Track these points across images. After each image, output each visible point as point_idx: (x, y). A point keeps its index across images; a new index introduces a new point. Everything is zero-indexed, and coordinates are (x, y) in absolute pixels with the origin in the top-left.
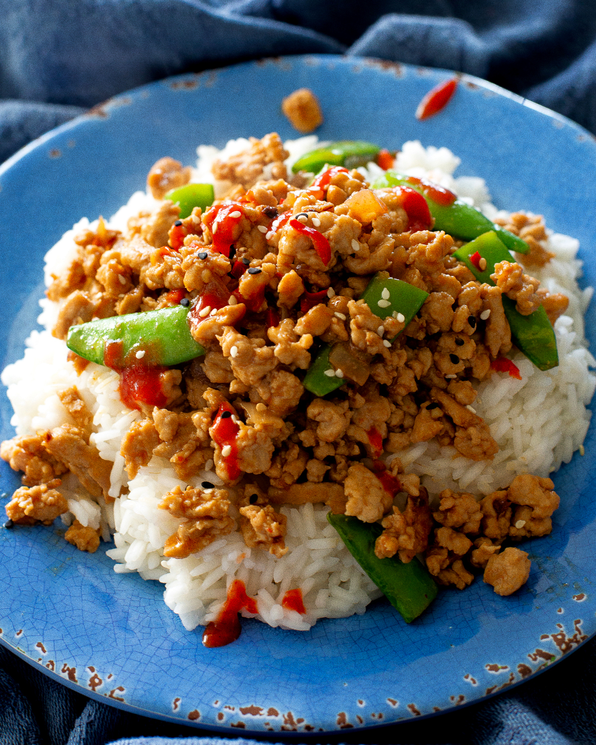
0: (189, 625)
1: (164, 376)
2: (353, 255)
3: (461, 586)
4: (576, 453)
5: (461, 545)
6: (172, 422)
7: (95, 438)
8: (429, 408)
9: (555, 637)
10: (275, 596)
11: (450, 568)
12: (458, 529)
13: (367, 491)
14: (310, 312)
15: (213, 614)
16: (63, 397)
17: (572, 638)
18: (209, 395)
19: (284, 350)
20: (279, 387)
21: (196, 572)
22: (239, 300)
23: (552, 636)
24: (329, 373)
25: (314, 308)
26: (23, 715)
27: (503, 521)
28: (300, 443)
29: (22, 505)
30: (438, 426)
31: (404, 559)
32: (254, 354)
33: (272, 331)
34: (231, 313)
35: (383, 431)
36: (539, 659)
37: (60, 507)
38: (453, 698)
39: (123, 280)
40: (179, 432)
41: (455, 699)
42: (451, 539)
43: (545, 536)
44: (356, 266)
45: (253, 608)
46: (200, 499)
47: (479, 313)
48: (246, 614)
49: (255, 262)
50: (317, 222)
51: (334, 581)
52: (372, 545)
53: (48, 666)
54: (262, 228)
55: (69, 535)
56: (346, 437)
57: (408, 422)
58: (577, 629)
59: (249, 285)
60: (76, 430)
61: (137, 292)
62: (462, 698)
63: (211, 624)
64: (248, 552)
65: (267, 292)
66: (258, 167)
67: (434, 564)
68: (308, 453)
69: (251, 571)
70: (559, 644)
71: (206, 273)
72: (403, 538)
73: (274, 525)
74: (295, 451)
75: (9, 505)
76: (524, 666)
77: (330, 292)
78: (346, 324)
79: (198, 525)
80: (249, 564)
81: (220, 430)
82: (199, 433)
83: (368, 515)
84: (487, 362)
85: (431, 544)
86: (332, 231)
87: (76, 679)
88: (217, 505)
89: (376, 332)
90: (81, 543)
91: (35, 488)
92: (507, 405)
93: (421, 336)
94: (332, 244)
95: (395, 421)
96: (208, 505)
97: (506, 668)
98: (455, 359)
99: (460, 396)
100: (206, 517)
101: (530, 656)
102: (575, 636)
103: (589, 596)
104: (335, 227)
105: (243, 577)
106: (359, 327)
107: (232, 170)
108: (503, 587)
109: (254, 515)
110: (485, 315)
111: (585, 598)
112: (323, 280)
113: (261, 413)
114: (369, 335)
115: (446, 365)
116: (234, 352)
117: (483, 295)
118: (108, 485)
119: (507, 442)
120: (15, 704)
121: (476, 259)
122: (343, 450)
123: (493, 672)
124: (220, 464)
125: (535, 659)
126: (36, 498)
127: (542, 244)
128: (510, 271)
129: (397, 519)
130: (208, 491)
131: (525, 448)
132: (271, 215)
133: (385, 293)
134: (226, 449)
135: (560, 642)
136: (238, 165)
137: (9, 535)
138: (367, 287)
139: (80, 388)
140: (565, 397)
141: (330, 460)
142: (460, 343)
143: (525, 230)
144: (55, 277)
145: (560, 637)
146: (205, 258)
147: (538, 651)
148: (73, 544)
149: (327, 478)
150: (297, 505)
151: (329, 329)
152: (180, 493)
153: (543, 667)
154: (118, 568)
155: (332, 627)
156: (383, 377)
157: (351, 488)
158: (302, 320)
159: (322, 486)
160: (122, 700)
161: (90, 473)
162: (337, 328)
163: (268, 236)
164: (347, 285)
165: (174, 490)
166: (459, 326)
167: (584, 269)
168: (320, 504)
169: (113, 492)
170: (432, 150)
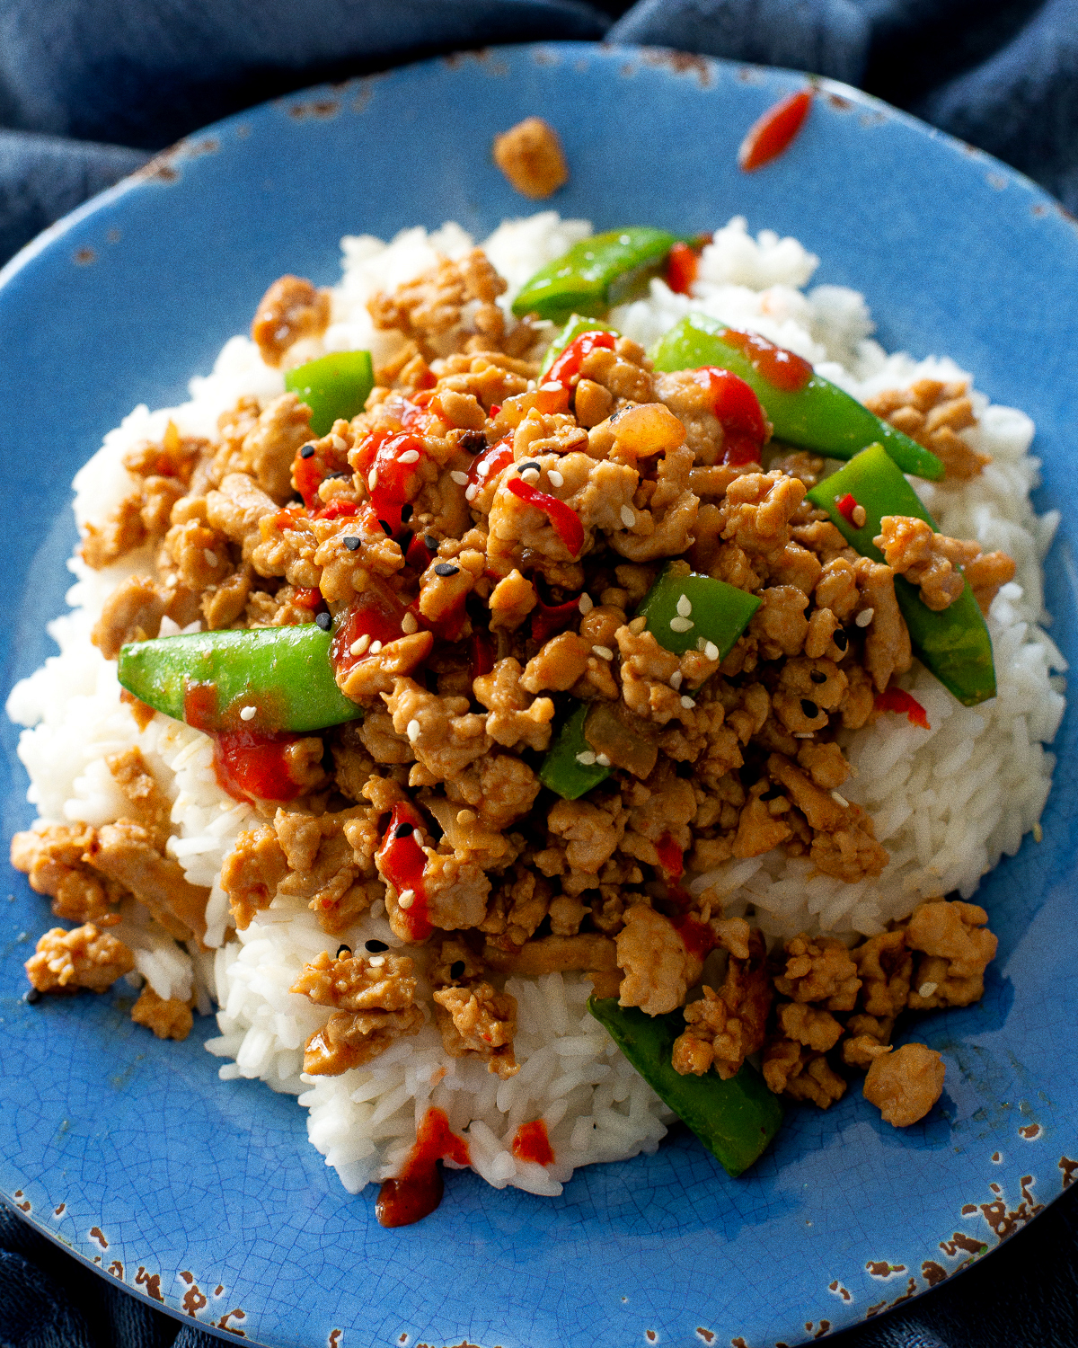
0: (352, 1184)
1: (293, 751)
2: (625, 531)
3: (825, 1102)
4: (1027, 837)
5: (823, 1034)
6: (309, 838)
7: (174, 846)
8: (766, 798)
9: (986, 1208)
10: (500, 1133)
11: (805, 1072)
12: (819, 1006)
13: (656, 958)
14: (549, 648)
15: (394, 1164)
16: (116, 770)
17: (1016, 1211)
18: (372, 790)
19: (504, 724)
20: (497, 786)
21: (361, 1095)
22: (422, 623)
23: (982, 1207)
24: (585, 758)
25: (556, 641)
26: (74, 1340)
27: (899, 984)
28: (537, 872)
29: (54, 966)
30: (782, 831)
31: (724, 1074)
32: (450, 728)
33: (480, 685)
34: (406, 653)
35: (683, 840)
36: (959, 1251)
37: (121, 964)
38: (809, 1327)
39: (211, 558)
40: (324, 850)
41: (813, 1328)
42: (806, 1024)
43: (972, 1005)
44: (627, 548)
45: (462, 1155)
46: (364, 979)
47: (853, 614)
48: (450, 1162)
49: (447, 545)
50: (557, 478)
51: (602, 1099)
52: (666, 1051)
53: (112, 1270)
54: (459, 477)
55: (139, 1013)
56: (618, 855)
57: (728, 818)
58: (1026, 1195)
59: (436, 598)
60: (142, 832)
61: (238, 583)
62: (825, 1325)
63: (389, 1183)
64: (451, 1065)
65: (472, 604)
66: (449, 311)
67: (776, 1075)
68: (553, 888)
69: (457, 1094)
70: (995, 1223)
71: (359, 578)
72: (721, 1041)
73: (495, 1026)
74: (528, 886)
75: (32, 962)
76: (933, 1265)
77: (585, 603)
78: (614, 666)
79: (362, 1026)
80: (453, 1082)
81: (393, 858)
82: (358, 858)
83: (659, 1003)
84: (868, 700)
85: (769, 1038)
86: (585, 495)
87: (162, 1296)
88: (393, 990)
89: (666, 682)
90: (162, 1027)
91: (75, 934)
92: (904, 772)
93: (750, 665)
94: (585, 520)
95: (705, 820)
96: (377, 989)
97: (902, 1268)
98: (810, 709)
99: (821, 774)
100: (375, 1010)
101: (943, 1246)
102: (1022, 1208)
103: (1047, 1130)
104: (590, 488)
105: (443, 1103)
106: (637, 676)
107: (404, 313)
108: (900, 1112)
109: (460, 1006)
110: (863, 620)
111: (1040, 1133)
112: (570, 579)
113: (465, 828)
114: (655, 693)
115: (794, 718)
116: (413, 731)
117: (860, 581)
118: (203, 926)
119: (904, 838)
120: (60, 1321)
121: (847, 508)
122: (613, 875)
123: (879, 1277)
124: (397, 916)
125: (952, 1253)
126: (78, 953)
127: (967, 435)
128: (909, 536)
129: (709, 1008)
130: (377, 961)
131: (937, 847)
132: (474, 447)
133: (684, 605)
134: (407, 896)
135: (995, 1220)
136: (415, 304)
137: (35, 1016)
138: (651, 585)
139: (146, 750)
140: (1009, 736)
141: (590, 897)
142: (819, 679)
143: (937, 414)
144: (92, 531)
145: (995, 1210)
146: (357, 547)
147: (957, 1236)
148: (145, 1028)
149: (588, 927)
150: (533, 975)
151: (583, 679)
152: (327, 965)
153: (965, 1266)
154: (226, 1072)
155: (600, 1180)
156: (683, 751)
157: (629, 952)
158: (535, 663)
159: (577, 944)
160: (242, 1334)
161: (169, 906)
162: (598, 677)
163: (471, 492)
164: (615, 583)
165: (316, 960)
166: (817, 648)
167: (1043, 471)
168: (573, 973)
169: (213, 938)
170: (767, 237)
